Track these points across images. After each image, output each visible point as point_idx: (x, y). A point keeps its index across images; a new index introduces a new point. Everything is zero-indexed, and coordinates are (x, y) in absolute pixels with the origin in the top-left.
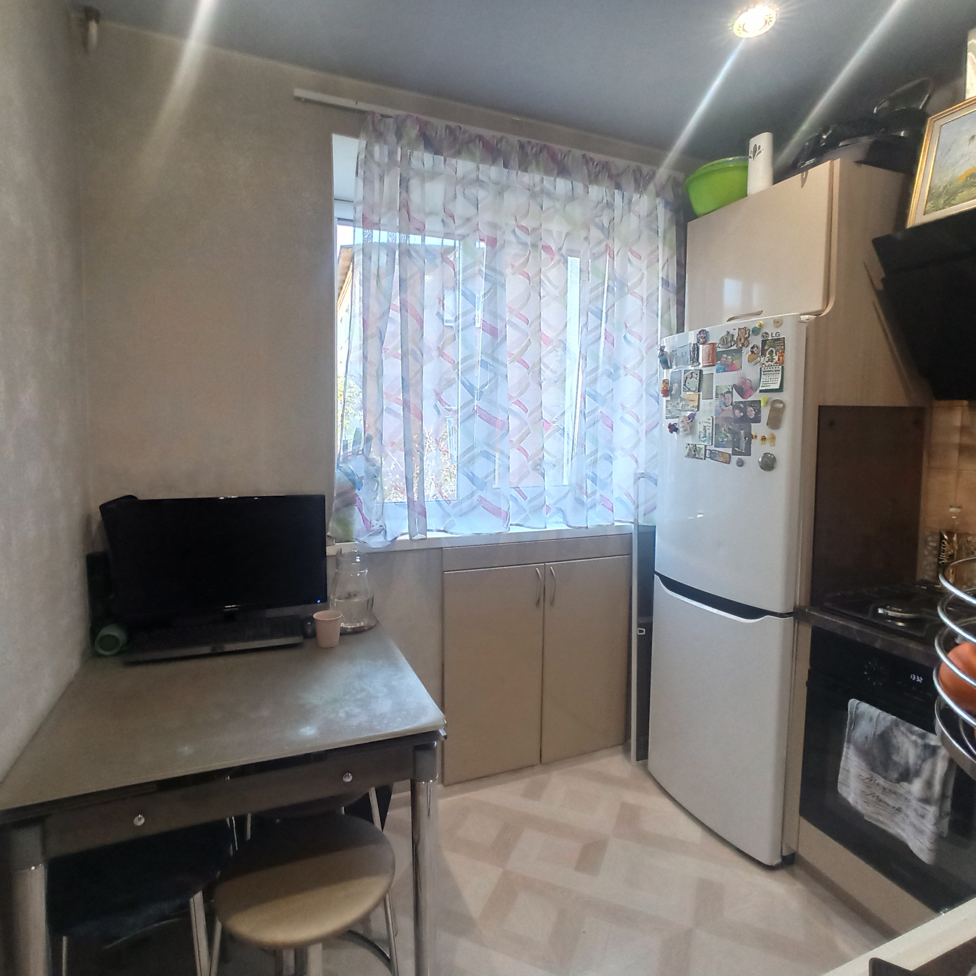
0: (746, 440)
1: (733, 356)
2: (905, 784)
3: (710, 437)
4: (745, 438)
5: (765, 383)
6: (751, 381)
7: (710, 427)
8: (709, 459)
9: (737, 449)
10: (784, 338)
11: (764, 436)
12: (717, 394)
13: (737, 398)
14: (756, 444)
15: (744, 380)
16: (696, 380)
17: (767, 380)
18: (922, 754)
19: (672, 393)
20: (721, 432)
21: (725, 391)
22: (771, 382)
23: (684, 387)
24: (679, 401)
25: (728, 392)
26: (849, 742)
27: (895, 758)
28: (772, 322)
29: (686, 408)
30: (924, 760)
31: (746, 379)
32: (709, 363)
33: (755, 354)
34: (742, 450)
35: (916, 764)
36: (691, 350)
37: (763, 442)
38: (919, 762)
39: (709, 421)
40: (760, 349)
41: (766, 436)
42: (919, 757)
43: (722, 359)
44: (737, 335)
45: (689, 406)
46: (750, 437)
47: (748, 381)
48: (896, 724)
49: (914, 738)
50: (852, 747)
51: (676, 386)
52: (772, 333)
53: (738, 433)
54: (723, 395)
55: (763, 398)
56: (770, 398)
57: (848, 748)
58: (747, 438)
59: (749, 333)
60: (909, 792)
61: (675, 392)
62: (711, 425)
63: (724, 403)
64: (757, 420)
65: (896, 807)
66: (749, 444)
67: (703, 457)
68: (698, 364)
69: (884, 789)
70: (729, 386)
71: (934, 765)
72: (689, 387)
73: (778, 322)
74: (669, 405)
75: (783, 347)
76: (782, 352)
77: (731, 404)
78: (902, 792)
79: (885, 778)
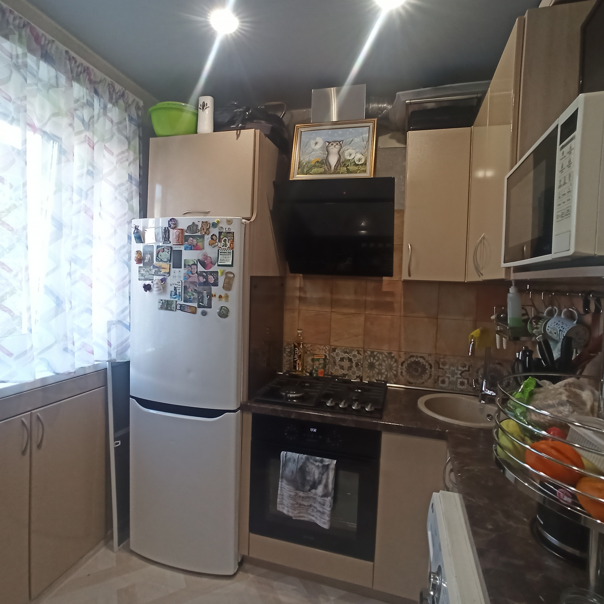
0: (208, 297)
1: (197, 239)
2: (313, 491)
3: (180, 295)
4: (207, 296)
5: (221, 260)
6: (210, 257)
7: (180, 288)
8: (180, 311)
9: (201, 304)
10: (234, 232)
11: (221, 295)
12: (185, 265)
13: (200, 268)
14: (214, 300)
15: (206, 257)
16: (168, 254)
17: (223, 258)
18: (322, 471)
19: (145, 261)
20: (189, 292)
21: (192, 264)
22: (226, 260)
23: (156, 258)
24: (152, 268)
25: (194, 264)
26: (282, 478)
27: (308, 478)
28: (226, 221)
29: (159, 273)
30: (323, 474)
31: (207, 257)
32: (179, 243)
33: (214, 240)
34: (205, 304)
35: (318, 478)
36: (163, 231)
37: (220, 299)
38: (321, 476)
39: (180, 284)
40: (218, 237)
41: (222, 296)
42: (320, 473)
43: (189, 241)
44: (201, 226)
45: (162, 272)
46: (210, 296)
47: (209, 258)
48: (307, 459)
49: (317, 464)
50: (284, 481)
51: (148, 257)
52: (226, 228)
53: (202, 293)
54: (190, 266)
55: (219, 270)
56: (224, 271)
57: (282, 482)
58: (209, 297)
59: (210, 226)
60: (316, 494)
61: (147, 261)
62: (181, 287)
63: (191, 271)
64: (215, 284)
65: (309, 505)
66: (210, 300)
67: (175, 309)
68: (169, 242)
69: (303, 497)
70: (195, 260)
71: (328, 475)
72: (161, 258)
73: (229, 221)
74: (142, 270)
75: (233, 238)
76: (232, 241)
77: (197, 272)
78: (311, 496)
79: (303, 491)
